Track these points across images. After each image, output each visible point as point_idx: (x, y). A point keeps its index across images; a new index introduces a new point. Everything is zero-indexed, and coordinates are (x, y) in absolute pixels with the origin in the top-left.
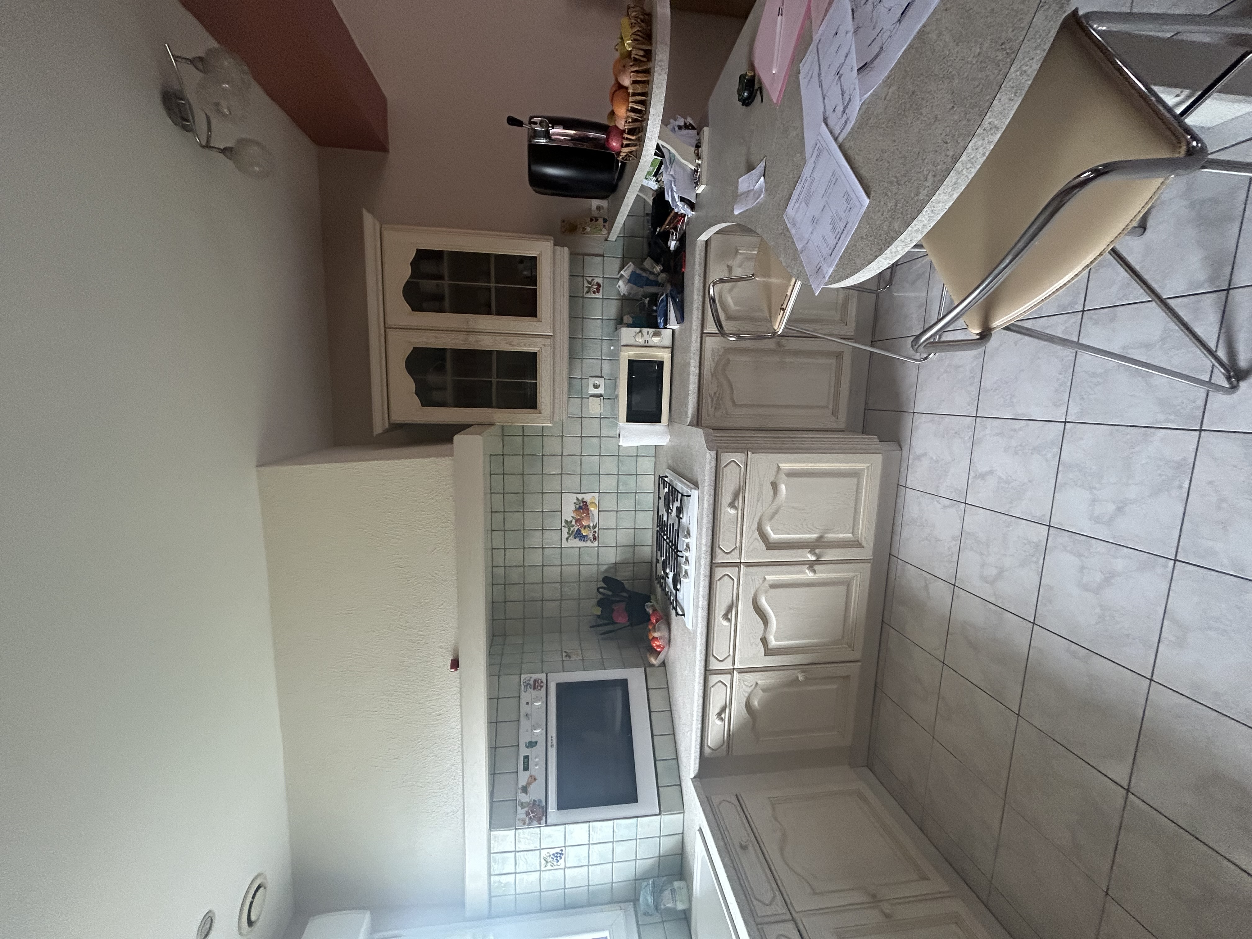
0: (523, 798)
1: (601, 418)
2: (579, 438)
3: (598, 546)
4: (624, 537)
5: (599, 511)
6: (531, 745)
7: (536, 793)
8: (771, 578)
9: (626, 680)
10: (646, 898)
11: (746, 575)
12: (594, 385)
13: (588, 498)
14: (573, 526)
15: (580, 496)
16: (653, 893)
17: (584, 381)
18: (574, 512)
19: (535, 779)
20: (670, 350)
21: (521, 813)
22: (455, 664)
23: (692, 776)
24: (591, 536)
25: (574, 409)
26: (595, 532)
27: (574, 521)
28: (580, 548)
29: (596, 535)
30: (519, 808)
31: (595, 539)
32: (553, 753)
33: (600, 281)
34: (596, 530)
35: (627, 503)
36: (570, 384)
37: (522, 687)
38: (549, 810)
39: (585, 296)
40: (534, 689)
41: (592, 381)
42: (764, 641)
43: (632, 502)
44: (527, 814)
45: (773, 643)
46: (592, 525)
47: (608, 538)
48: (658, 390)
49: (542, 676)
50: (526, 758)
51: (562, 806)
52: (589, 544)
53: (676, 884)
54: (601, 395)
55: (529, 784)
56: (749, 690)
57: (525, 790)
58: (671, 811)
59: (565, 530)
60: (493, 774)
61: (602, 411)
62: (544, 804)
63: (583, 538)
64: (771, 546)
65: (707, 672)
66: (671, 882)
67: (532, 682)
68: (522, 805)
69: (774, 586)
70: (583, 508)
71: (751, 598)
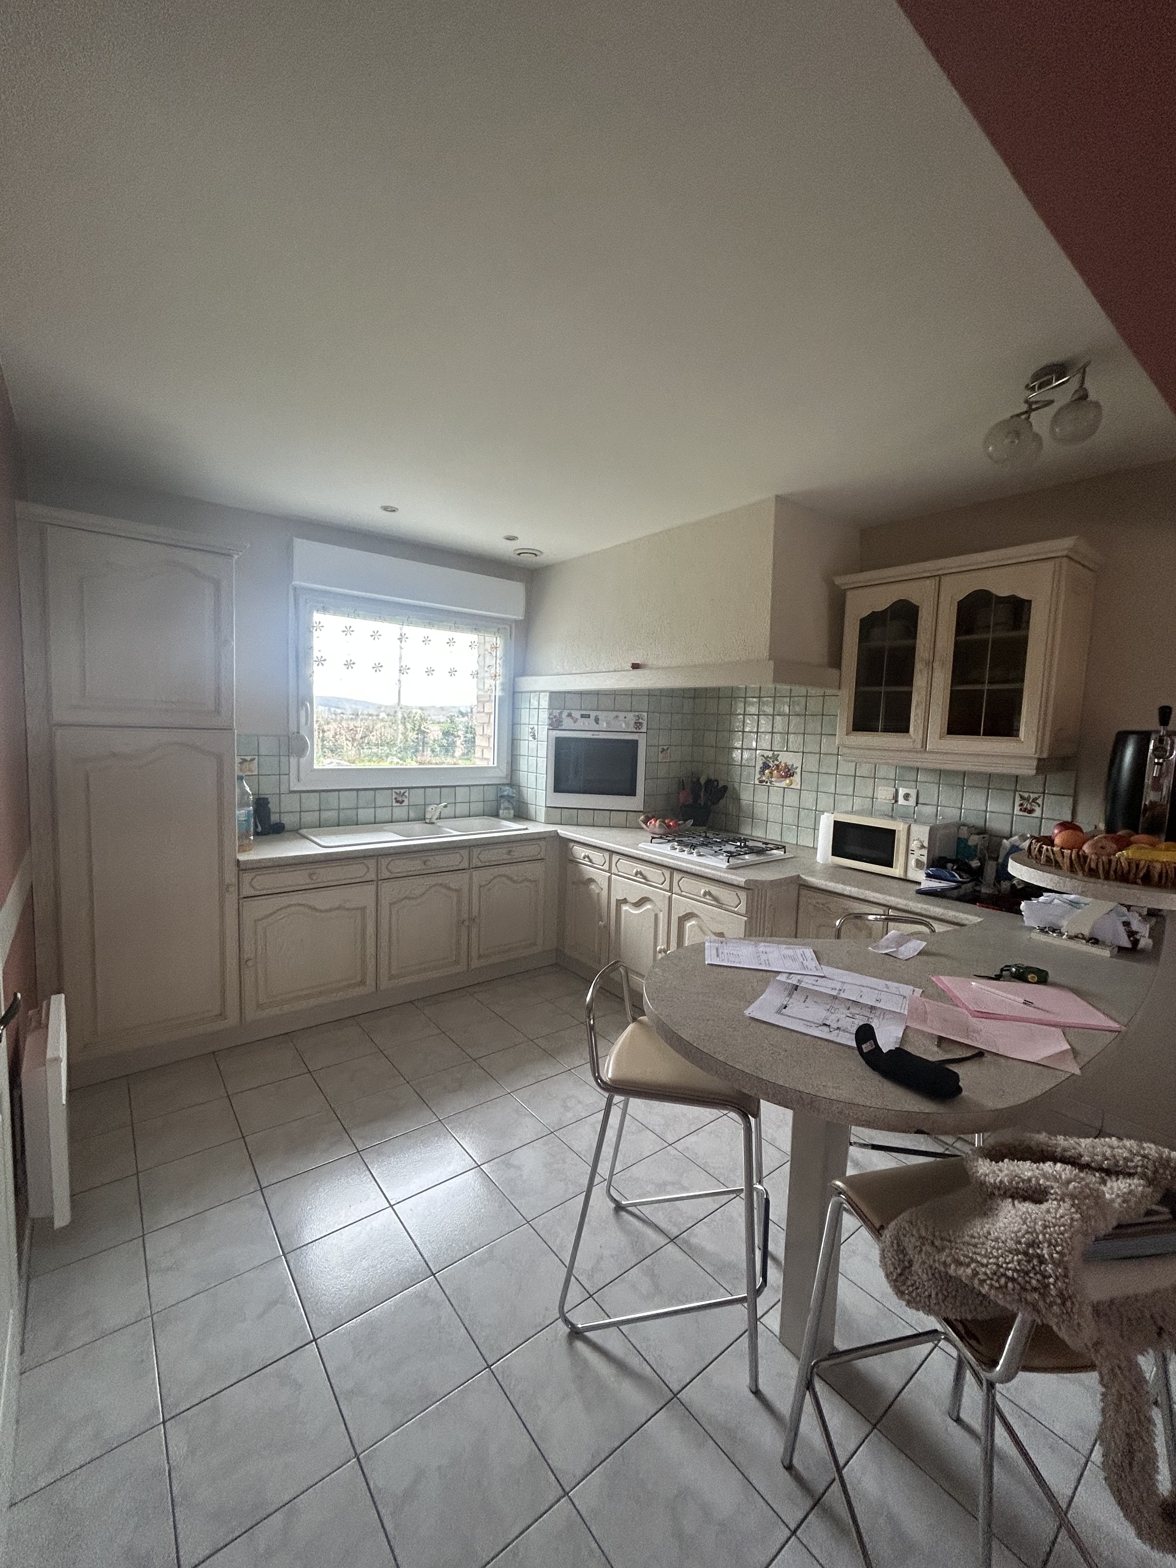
0: (565, 713)
1: (873, 798)
2: (853, 774)
3: (755, 785)
4: (760, 809)
5: (784, 788)
6: (597, 720)
7: (567, 723)
8: (661, 915)
9: (635, 795)
10: (507, 791)
11: (664, 895)
12: (908, 794)
13: (797, 778)
14: (773, 762)
15: (798, 771)
16: (508, 796)
17: (914, 783)
18: (786, 764)
19: (575, 722)
20: (902, 877)
21: (556, 712)
22: (635, 666)
23: (559, 831)
24: (764, 778)
25: (882, 772)
26: (767, 782)
27: (777, 763)
28: (755, 767)
29: (764, 784)
30: (559, 711)
31: (761, 782)
32: (589, 735)
33: (1037, 813)
34: (768, 784)
35: (789, 816)
36: (911, 768)
37: (637, 714)
38: (555, 732)
39: (1017, 793)
40: (635, 723)
41: (913, 793)
42: (625, 901)
43: (791, 821)
44: (555, 717)
45: (625, 908)
46: (773, 779)
47: (761, 795)
48: (866, 857)
49: (644, 729)
50: (589, 716)
51: (559, 742)
52: (758, 776)
53: (512, 812)
54: (896, 801)
55: (572, 718)
56: (599, 882)
57: (570, 715)
58: (547, 814)
59: (770, 754)
60: (581, 693)
61: (879, 800)
62: (560, 728)
63: (762, 772)
64: (682, 920)
65: (612, 852)
66: (513, 808)
67: (641, 721)
68: (561, 713)
69: (656, 916)
70: (789, 773)
71: (650, 897)
